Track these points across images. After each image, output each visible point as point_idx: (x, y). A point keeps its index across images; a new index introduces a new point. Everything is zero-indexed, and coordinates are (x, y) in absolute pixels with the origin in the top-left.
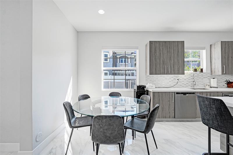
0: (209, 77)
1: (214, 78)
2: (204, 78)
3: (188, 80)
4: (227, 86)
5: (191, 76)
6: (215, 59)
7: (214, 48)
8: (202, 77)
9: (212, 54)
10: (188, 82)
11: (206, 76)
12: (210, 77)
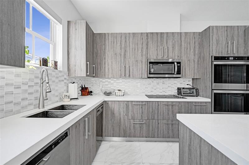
0: (65, 81)
1: (74, 83)
2: (60, 81)
3: (26, 87)
4: (81, 94)
5: (37, 77)
6: (76, 49)
7: (74, 29)
8: (57, 81)
9: (70, 39)
10: (27, 96)
11: (63, 78)
12: (68, 80)
